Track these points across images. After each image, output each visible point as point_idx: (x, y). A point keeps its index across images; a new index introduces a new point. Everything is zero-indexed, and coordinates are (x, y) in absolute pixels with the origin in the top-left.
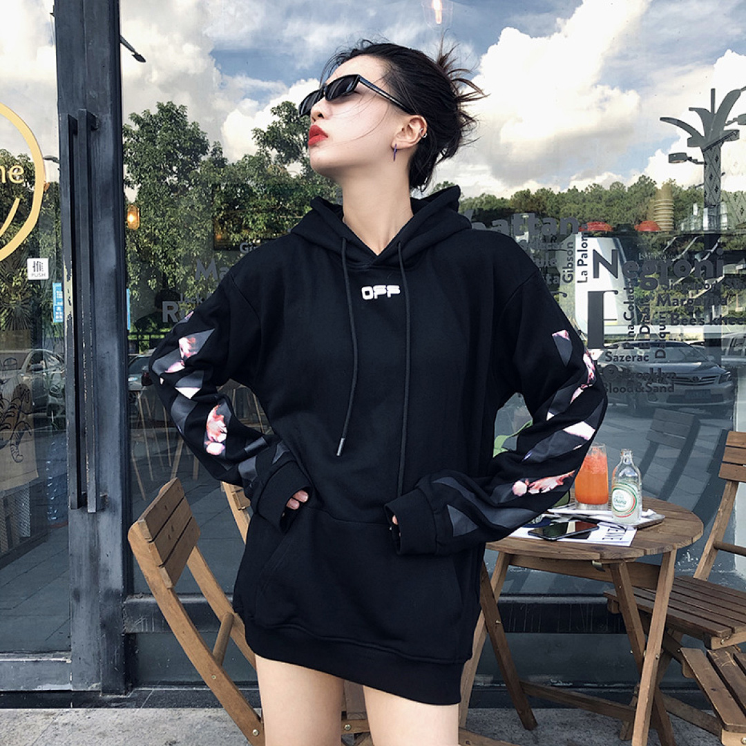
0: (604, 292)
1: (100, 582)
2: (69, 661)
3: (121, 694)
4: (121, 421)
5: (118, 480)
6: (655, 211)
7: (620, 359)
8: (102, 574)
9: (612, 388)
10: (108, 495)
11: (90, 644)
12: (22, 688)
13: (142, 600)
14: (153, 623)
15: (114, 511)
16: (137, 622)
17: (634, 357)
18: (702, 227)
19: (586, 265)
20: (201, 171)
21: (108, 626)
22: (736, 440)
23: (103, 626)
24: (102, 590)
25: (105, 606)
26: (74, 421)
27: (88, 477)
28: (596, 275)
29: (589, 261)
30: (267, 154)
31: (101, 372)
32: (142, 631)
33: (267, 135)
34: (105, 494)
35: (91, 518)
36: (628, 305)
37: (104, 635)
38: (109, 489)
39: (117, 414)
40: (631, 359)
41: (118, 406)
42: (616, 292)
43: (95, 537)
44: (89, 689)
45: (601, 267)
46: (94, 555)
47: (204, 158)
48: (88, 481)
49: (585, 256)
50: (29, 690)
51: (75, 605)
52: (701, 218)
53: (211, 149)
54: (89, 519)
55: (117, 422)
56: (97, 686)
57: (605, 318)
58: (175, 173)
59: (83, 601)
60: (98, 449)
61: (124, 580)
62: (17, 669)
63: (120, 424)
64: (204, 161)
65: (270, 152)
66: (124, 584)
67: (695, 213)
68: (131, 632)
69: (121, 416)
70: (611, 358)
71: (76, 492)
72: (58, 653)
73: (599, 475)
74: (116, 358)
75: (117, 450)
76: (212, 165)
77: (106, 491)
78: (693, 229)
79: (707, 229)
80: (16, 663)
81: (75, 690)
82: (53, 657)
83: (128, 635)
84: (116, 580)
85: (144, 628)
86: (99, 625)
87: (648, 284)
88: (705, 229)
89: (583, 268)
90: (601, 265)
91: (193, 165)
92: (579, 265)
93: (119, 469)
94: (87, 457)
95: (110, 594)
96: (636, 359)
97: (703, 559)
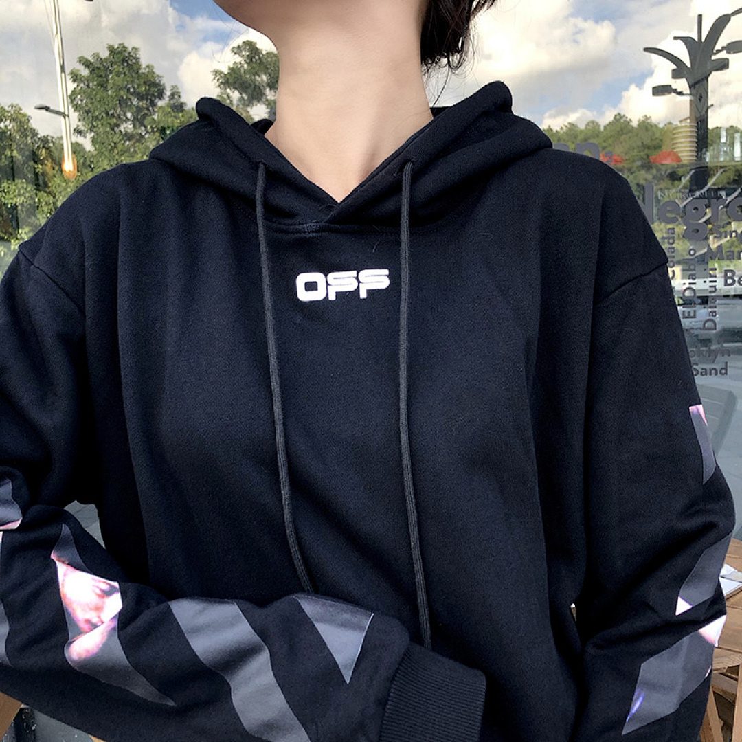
6: (673, 139)
18: (733, 155)
20: (158, 117)
30: (229, 97)
33: (228, 76)
47: (160, 103)
52: (732, 145)
53: (168, 93)
58: (129, 120)
64: (161, 107)
65: (231, 94)
67: (723, 140)
76: (169, 110)
78: (722, 159)
79: (739, 159)
88: (736, 159)
91: (149, 110)
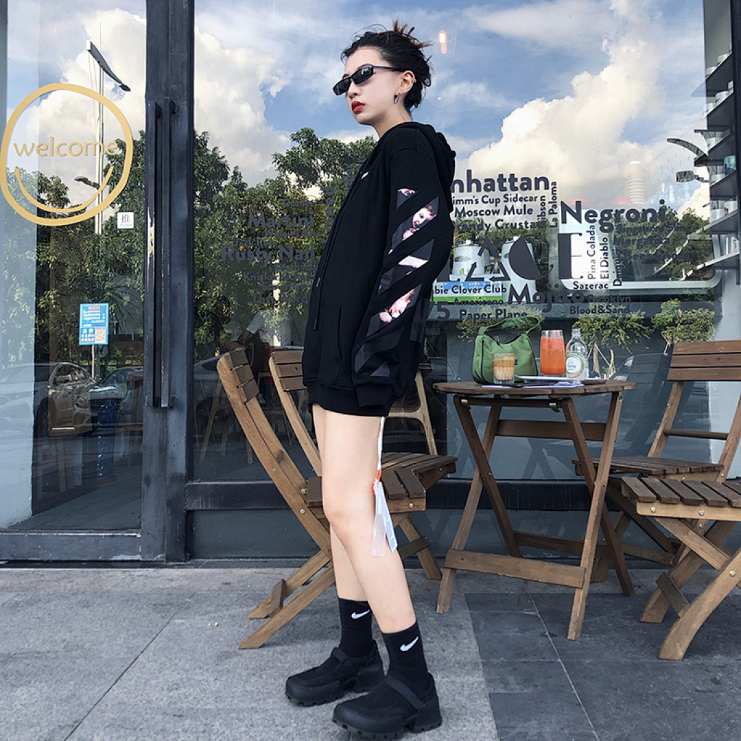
0: (571, 234)
1: (167, 467)
2: (139, 536)
3: (181, 561)
4: (188, 337)
5: (185, 385)
7: (585, 287)
8: (169, 462)
9: (580, 309)
10: (177, 397)
11: (156, 521)
12: (100, 558)
13: (201, 483)
14: (209, 501)
15: (181, 409)
16: (195, 502)
17: (596, 285)
19: (556, 213)
20: (224, 195)
21: (172, 504)
22: (680, 350)
23: (169, 504)
24: (169, 474)
25: (171, 487)
26: (152, 336)
27: (162, 378)
28: (564, 221)
29: (559, 210)
31: (174, 299)
32: (200, 508)
33: (287, 159)
34: (175, 395)
35: (161, 417)
36: (590, 244)
37: (169, 512)
38: (177, 392)
39: (186, 332)
40: (594, 288)
41: (186, 325)
42: (580, 234)
43: (164, 431)
44: (155, 559)
45: (568, 215)
46: (163, 448)
47: (224, 183)
48: (162, 382)
49: (555, 206)
50: (106, 559)
51: (146, 488)
54: (159, 418)
55: (186, 338)
56: (161, 557)
57: (572, 254)
59: (152, 485)
60: (171, 358)
61: (186, 466)
62: (97, 541)
63: (188, 340)
64: (226, 185)
65: (289, 176)
66: (186, 469)
68: (191, 509)
69: (188, 333)
70: (578, 287)
71: (152, 393)
72: (130, 530)
73: (557, 351)
74: (186, 287)
75: (185, 361)
76: (234, 188)
77: (175, 394)
80: (96, 538)
81: (144, 560)
82: (127, 533)
83: (189, 512)
84: (180, 465)
85: (202, 507)
86: (165, 505)
87: (606, 228)
89: (554, 216)
90: (567, 213)
92: (550, 213)
93: (185, 376)
94: (162, 363)
95: (176, 478)
96: (598, 287)
97: (655, 444)
